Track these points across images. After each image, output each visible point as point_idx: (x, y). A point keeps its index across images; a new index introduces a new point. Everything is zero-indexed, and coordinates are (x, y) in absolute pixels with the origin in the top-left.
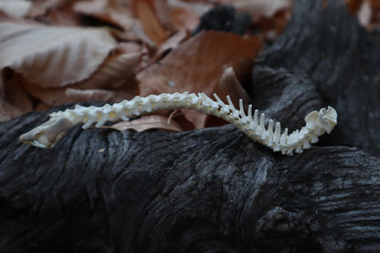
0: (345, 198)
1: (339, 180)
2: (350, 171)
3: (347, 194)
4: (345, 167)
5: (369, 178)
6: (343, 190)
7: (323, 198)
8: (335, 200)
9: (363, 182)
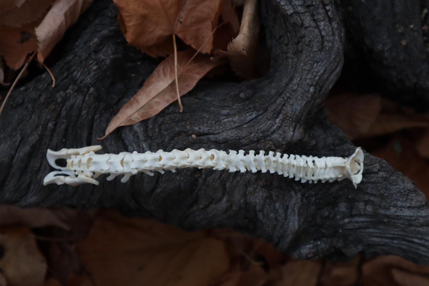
0: (366, 222)
1: (361, 204)
2: (372, 198)
3: (368, 219)
4: (367, 193)
5: (388, 209)
6: (365, 215)
7: (347, 220)
8: (357, 222)
9: (382, 212)
